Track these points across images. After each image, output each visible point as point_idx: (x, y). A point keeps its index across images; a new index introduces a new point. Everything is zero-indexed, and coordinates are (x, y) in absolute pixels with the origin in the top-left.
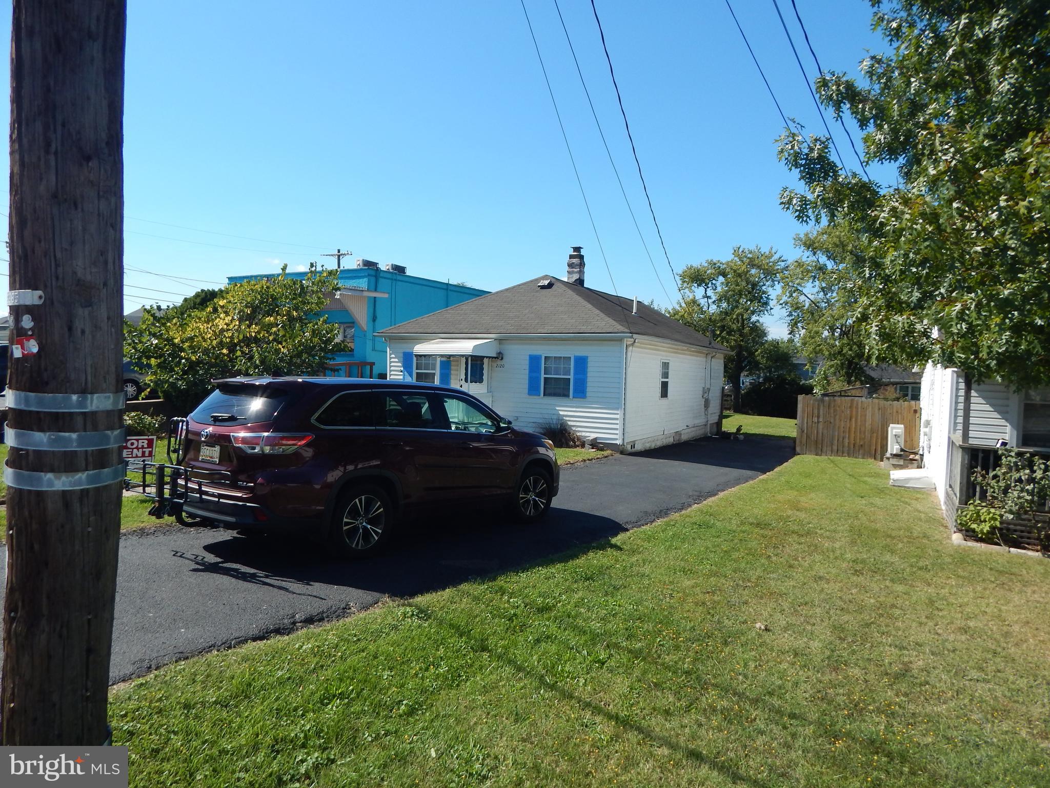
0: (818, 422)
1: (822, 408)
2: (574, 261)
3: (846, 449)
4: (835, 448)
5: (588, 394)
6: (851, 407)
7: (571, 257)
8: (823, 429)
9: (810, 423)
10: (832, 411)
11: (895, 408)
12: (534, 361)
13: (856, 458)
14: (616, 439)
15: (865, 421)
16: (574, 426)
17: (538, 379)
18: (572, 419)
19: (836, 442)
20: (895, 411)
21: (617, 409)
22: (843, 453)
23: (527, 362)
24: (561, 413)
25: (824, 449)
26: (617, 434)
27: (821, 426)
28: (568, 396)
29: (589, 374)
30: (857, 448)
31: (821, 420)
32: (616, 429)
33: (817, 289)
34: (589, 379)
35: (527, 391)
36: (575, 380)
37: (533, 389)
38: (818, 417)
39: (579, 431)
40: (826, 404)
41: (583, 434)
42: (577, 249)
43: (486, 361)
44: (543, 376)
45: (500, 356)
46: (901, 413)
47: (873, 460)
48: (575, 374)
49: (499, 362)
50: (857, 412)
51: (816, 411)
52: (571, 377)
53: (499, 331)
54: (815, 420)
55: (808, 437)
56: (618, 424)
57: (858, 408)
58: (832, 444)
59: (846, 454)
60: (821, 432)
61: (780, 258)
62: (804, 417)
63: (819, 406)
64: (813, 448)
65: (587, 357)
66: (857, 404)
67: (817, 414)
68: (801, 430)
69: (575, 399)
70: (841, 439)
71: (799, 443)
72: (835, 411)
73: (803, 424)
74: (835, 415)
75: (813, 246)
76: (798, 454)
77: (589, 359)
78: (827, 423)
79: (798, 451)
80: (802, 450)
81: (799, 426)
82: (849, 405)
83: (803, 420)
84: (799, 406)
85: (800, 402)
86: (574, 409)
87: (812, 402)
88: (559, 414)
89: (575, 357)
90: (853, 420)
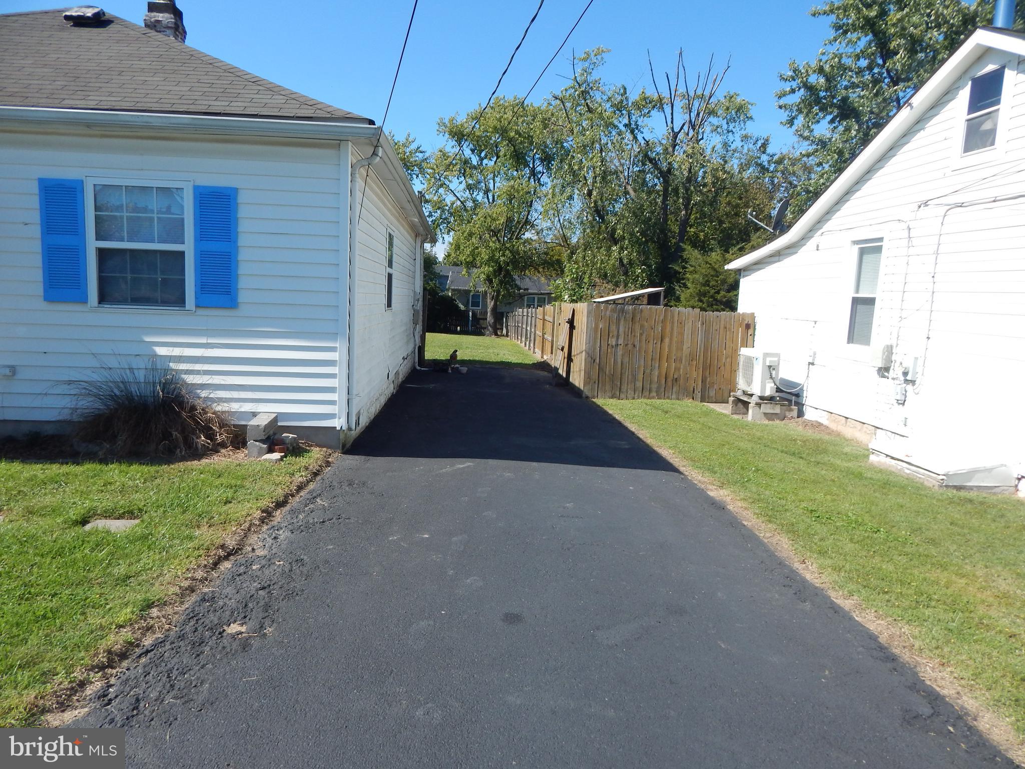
0: (617, 345)
1: (622, 323)
2: (161, 16)
3: (654, 386)
4: (639, 384)
5: (243, 297)
8: (623, 355)
9: (604, 347)
10: (637, 327)
11: (722, 323)
12: (61, 199)
13: (668, 398)
14: (332, 416)
15: (682, 342)
16: (203, 386)
17: (76, 255)
18: (198, 367)
19: (641, 376)
20: (722, 326)
21: (333, 336)
22: (650, 391)
23: (34, 202)
24: (161, 351)
25: (624, 388)
26: (332, 403)
27: (620, 352)
28: (180, 301)
29: (243, 240)
30: (670, 384)
31: (621, 341)
32: (332, 390)
33: (463, 186)
34: (244, 255)
35: (39, 289)
36: (203, 258)
37: (61, 280)
38: (617, 338)
39: (221, 400)
40: (630, 316)
41: (235, 407)
44: (92, 245)
46: (730, 330)
47: (691, 400)
48: (202, 235)
50: (672, 329)
51: (613, 328)
52: (188, 247)
54: (613, 341)
55: (601, 369)
56: (333, 376)
57: (673, 323)
58: (635, 379)
59: (654, 394)
60: (619, 361)
61: (418, 148)
62: (595, 339)
63: (618, 320)
64: (608, 387)
65: (235, 190)
66: (673, 317)
67: (615, 333)
68: (591, 359)
69: (201, 312)
70: (648, 371)
71: (588, 379)
72: (642, 327)
73: (595, 349)
74: (641, 335)
75: (459, 135)
76: (587, 397)
77: (242, 198)
78: (630, 347)
79: (587, 392)
80: (592, 389)
81: (587, 353)
82: (662, 317)
83: (595, 342)
84: (585, 319)
85: (589, 313)
86: (203, 340)
87: (608, 313)
88: (156, 355)
89: (196, 188)
90: (667, 340)
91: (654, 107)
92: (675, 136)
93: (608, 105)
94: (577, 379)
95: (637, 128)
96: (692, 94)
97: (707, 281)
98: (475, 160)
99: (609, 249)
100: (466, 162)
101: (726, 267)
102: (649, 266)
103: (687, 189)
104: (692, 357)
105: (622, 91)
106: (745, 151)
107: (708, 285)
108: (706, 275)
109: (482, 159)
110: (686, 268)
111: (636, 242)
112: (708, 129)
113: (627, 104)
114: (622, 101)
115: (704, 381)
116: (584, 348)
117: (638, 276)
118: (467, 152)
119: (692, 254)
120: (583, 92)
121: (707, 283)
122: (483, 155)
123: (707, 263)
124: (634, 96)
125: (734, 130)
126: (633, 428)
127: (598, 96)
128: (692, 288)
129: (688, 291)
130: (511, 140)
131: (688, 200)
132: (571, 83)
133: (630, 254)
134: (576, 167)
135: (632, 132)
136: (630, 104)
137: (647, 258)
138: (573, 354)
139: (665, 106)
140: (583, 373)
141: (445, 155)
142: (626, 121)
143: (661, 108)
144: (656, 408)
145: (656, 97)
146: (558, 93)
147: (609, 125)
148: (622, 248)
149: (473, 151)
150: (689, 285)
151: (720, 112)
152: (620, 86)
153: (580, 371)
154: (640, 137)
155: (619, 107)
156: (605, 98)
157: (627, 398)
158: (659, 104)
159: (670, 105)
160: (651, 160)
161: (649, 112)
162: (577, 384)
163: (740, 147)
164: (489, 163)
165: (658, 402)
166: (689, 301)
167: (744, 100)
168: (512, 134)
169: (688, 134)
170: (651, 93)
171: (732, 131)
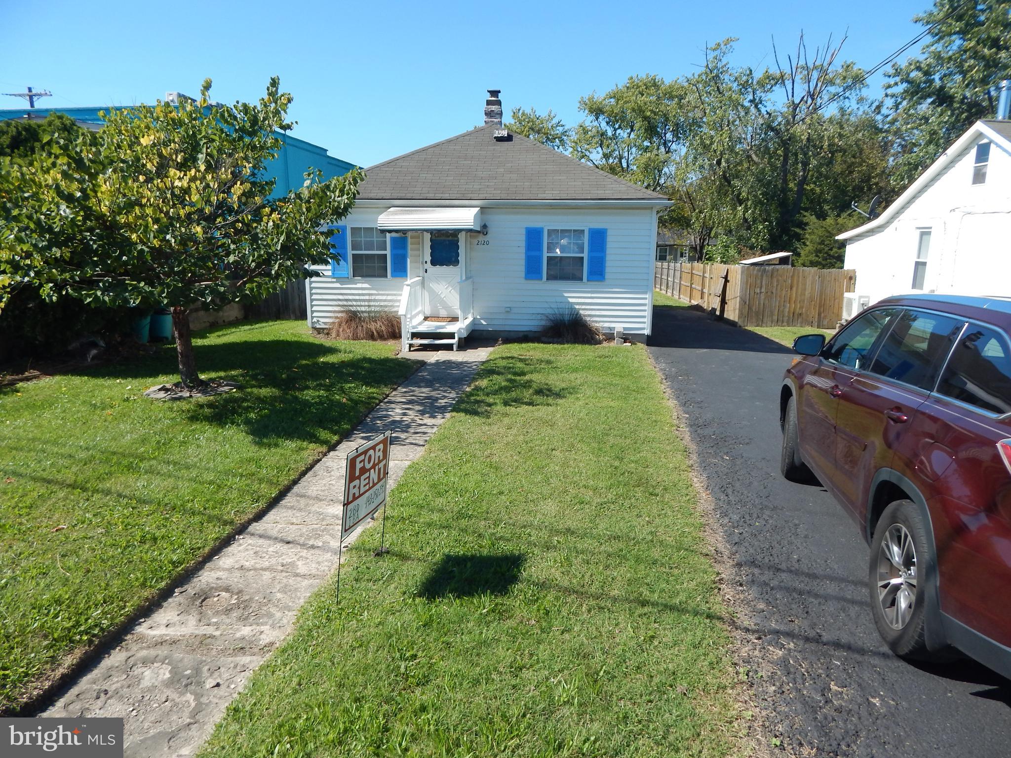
0: (761, 293)
1: (764, 278)
2: (494, 108)
3: (786, 319)
4: (775, 318)
5: (607, 276)
6: (793, 277)
7: (489, 103)
8: (765, 299)
9: (752, 293)
10: (775, 280)
11: (833, 276)
12: (533, 237)
13: (795, 326)
14: (644, 329)
15: (805, 290)
16: (589, 316)
17: (539, 259)
18: (583, 307)
19: (776, 312)
20: (833, 279)
21: (645, 292)
22: (783, 322)
23: (523, 238)
24: (571, 300)
25: (765, 320)
26: (644, 323)
27: (763, 297)
28: (581, 279)
29: (608, 251)
30: (796, 316)
31: (763, 290)
32: (644, 317)
33: (601, 155)
34: (608, 258)
35: (523, 274)
36: (591, 260)
37: (532, 270)
38: (761, 288)
39: (596, 322)
40: (770, 274)
41: (601, 325)
42: (495, 93)
43: (462, 237)
44: (545, 255)
45: (484, 230)
46: (838, 281)
48: (591, 250)
49: (481, 238)
50: (798, 281)
51: (759, 282)
52: (585, 255)
53: (481, 196)
54: (758, 291)
55: (750, 308)
56: (645, 311)
57: (799, 277)
58: (772, 314)
59: (785, 324)
60: (762, 303)
61: (559, 122)
62: (746, 288)
63: (762, 276)
64: (754, 320)
65: (607, 229)
66: (799, 273)
67: (759, 285)
68: (743, 302)
69: (589, 283)
70: (781, 309)
71: (741, 315)
72: (778, 281)
73: (746, 295)
74: (777, 285)
75: (597, 111)
76: (740, 326)
77: (609, 233)
78: (769, 294)
79: (740, 323)
80: (744, 321)
81: (741, 298)
82: (791, 274)
83: (746, 291)
84: (739, 277)
85: (742, 272)
86: (589, 295)
87: (755, 272)
88: (569, 302)
89: (590, 229)
90: (794, 289)
91: (776, 83)
92: (795, 106)
93: (735, 84)
94: (732, 314)
95: (761, 103)
96: (811, 65)
97: (822, 241)
98: (610, 133)
99: (734, 209)
100: (603, 134)
101: (837, 238)
102: (771, 222)
103: (805, 154)
104: (811, 299)
105: (748, 72)
106: (860, 113)
107: (824, 244)
108: (822, 236)
109: (615, 130)
110: (806, 230)
111: (758, 203)
112: (826, 98)
113: (752, 83)
114: (748, 81)
115: (819, 315)
116: (738, 295)
117: (760, 232)
118: (604, 125)
119: (810, 218)
120: (713, 77)
121: (822, 243)
122: (617, 126)
123: (822, 227)
124: (758, 75)
125: (850, 97)
126: (777, 340)
127: (726, 77)
128: (810, 247)
129: (807, 248)
130: (645, 118)
131: (805, 164)
132: (703, 70)
133: (753, 212)
134: (708, 142)
135: (756, 106)
136: (755, 83)
137: (769, 215)
138: (727, 298)
139: (787, 82)
140: (737, 311)
141: (585, 132)
142: (751, 97)
143: (783, 83)
144: (789, 331)
145: (778, 74)
146: (690, 76)
147: (736, 105)
148: (746, 210)
149: (608, 123)
150: (808, 243)
151: (838, 81)
152: (745, 67)
153: (735, 310)
154: (763, 110)
155: (745, 86)
156: (732, 79)
157: (767, 326)
158: (780, 80)
159: (791, 81)
160: (773, 129)
161: (772, 86)
162: (731, 318)
163: (855, 109)
164: (623, 134)
165: (789, 328)
166: (808, 256)
167: (860, 69)
168: (648, 114)
169: (806, 102)
170: (774, 71)
171: (848, 98)
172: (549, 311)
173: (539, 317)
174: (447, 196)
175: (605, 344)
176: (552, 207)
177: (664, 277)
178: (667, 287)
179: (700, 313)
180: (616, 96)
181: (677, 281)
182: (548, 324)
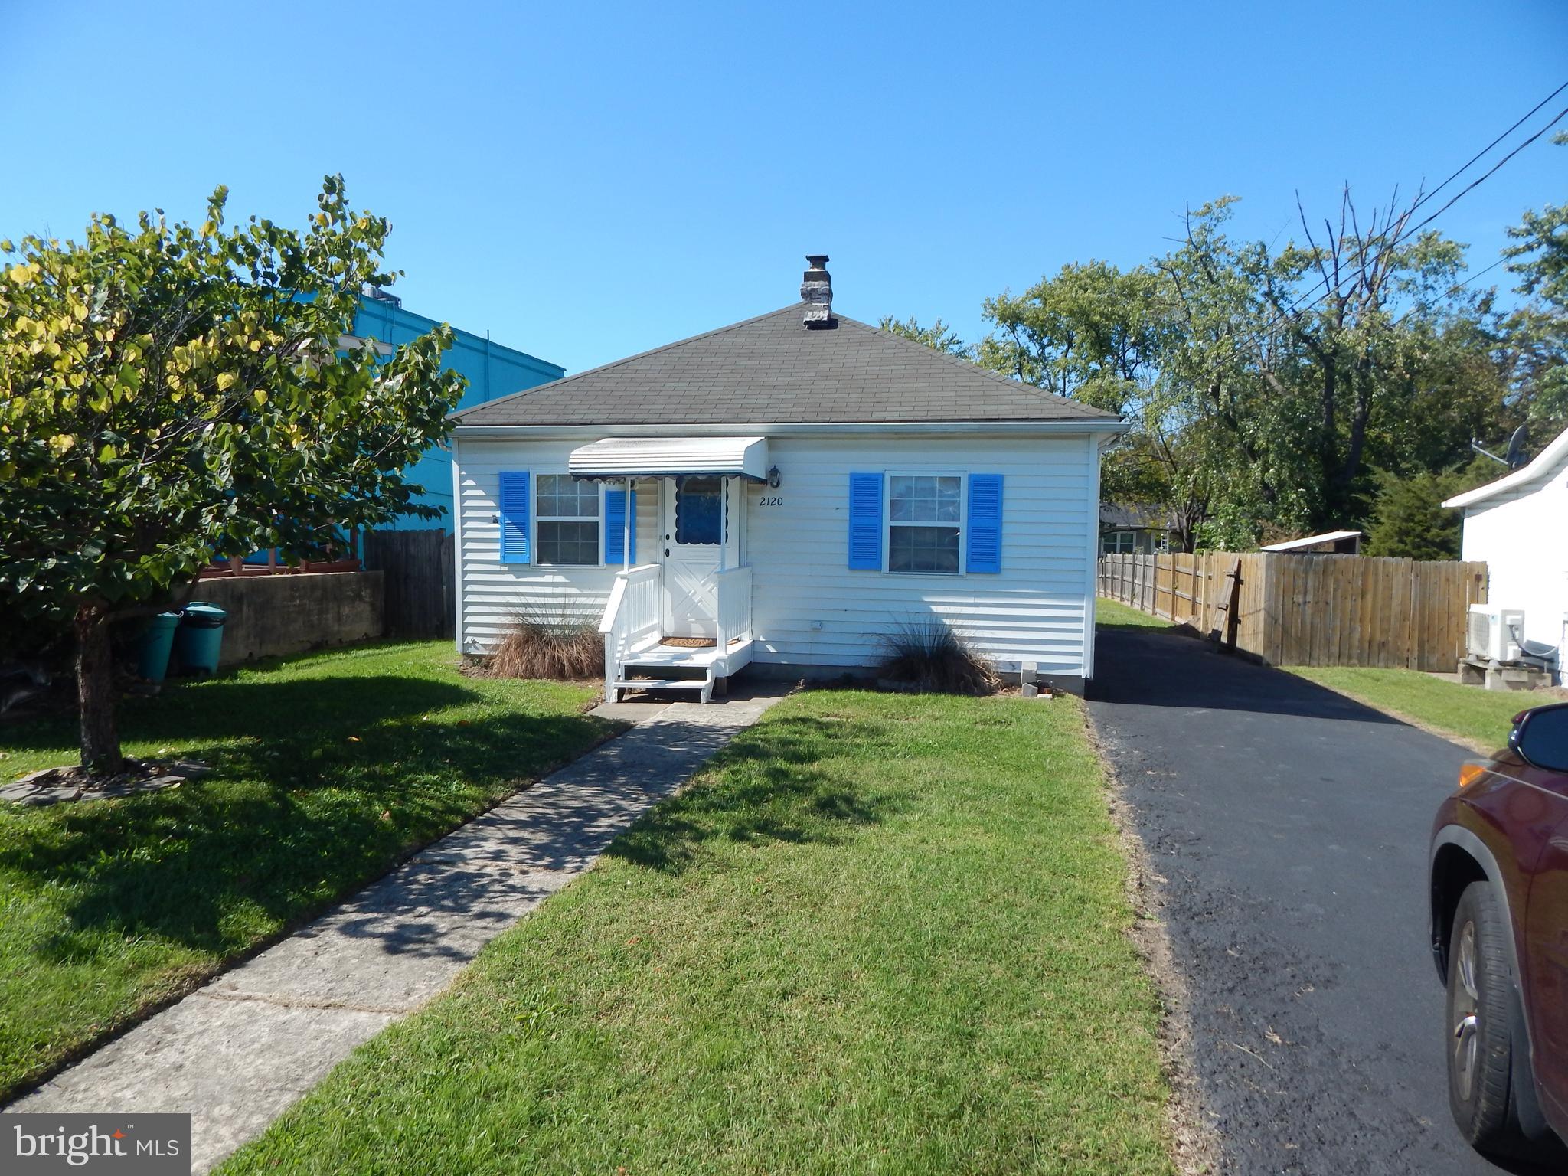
0: (1305, 603)
1: (1311, 576)
2: (816, 284)
3: (1356, 652)
4: (1335, 649)
5: (1005, 564)
6: (1365, 574)
7: (808, 277)
8: (1313, 615)
9: (1289, 603)
10: (1331, 580)
11: (1444, 574)
12: (865, 489)
13: (1374, 666)
14: (1078, 666)
15: (1390, 597)
16: (971, 639)
17: (876, 530)
18: (959, 622)
19: (1336, 640)
20: (1443, 579)
21: (1080, 596)
22: (1350, 657)
23: (845, 492)
24: (936, 609)
25: (1315, 654)
26: (1079, 654)
27: (1309, 611)
28: (954, 569)
29: (1007, 517)
30: (1375, 648)
31: (1310, 598)
32: (1078, 643)
34: (1007, 529)
35: (845, 560)
36: (974, 534)
37: (862, 554)
38: (1305, 594)
39: (984, 651)
40: (1320, 569)
41: (994, 657)
42: (819, 261)
43: (731, 492)
44: (887, 523)
45: (773, 477)
46: (1454, 582)
47: (1404, 669)
48: (973, 515)
49: (768, 493)
50: (1376, 582)
51: (1300, 583)
52: (962, 524)
53: (769, 417)
54: (1300, 599)
55: (1285, 631)
56: (1080, 631)
57: (1376, 575)
58: (1328, 641)
59: (1355, 661)
60: (1308, 621)
61: (953, 338)
62: (1277, 595)
63: (1306, 572)
64: (1294, 653)
65: (1002, 477)
66: (1376, 568)
67: (1302, 588)
68: (1272, 619)
69: (971, 577)
70: (1346, 633)
71: (1269, 643)
72: (1336, 581)
73: (1276, 607)
74: (1336, 590)
75: (1012, 318)
76: (1268, 665)
77: (1008, 482)
78: (1322, 605)
79: (1268, 658)
80: (1275, 655)
81: (1268, 612)
82: (1362, 569)
83: (1276, 601)
84: (1262, 573)
85: (1268, 566)
86: (971, 600)
87: (1293, 565)
88: (932, 613)
89: (970, 476)
90: (1369, 597)
91: (1308, 265)
92: (1342, 302)
93: (1237, 270)
94: (1251, 640)
95: (1283, 297)
96: (1364, 238)
97: (1410, 515)
98: (1034, 350)
99: (1244, 466)
100: (1023, 353)
101: (1444, 505)
102: (1309, 488)
103: (1364, 377)
104: (1404, 616)
105: (1259, 249)
106: (1455, 311)
107: (1413, 521)
108: (1409, 507)
109: (1043, 347)
110: (1377, 496)
111: (1285, 455)
112: (1393, 286)
113: (1266, 266)
114: (1259, 263)
115: (1421, 646)
116: (1262, 606)
117: (1292, 504)
118: (1024, 340)
119: (1381, 476)
120: (1201, 257)
121: (1410, 518)
122: (1045, 342)
123: (1409, 490)
124: (1276, 253)
125: (1435, 285)
126: (1345, 693)
127: (1222, 258)
128: (1387, 525)
129: (1382, 528)
130: (1093, 326)
131: (1366, 392)
132: (1184, 246)
133: (1278, 472)
134: (1196, 359)
135: (1275, 302)
136: (1271, 265)
137: (1306, 477)
138: (1240, 613)
139: (1324, 263)
140: (1261, 637)
141: (994, 349)
142: (1265, 288)
143: (1319, 266)
144: (1364, 676)
145: (1310, 251)
146: (1162, 257)
147: (1242, 299)
148: (1265, 469)
149: (1031, 337)
150: (1383, 520)
151: (1413, 262)
152: (1254, 242)
153: (1256, 633)
154: (1286, 307)
155: (1255, 271)
156: (1233, 260)
157: (1319, 665)
158: (1314, 260)
159: (1332, 261)
160: (1306, 339)
161: (1300, 271)
162: (1250, 649)
163: (1445, 307)
164: (1055, 353)
165: (1363, 670)
166: (1384, 542)
167: (1450, 242)
168: (1097, 318)
169: (1360, 296)
170: (1303, 246)
171: (1432, 287)
172: (895, 629)
173: (875, 640)
174: (707, 417)
175: (1001, 695)
176: (899, 435)
177: (1128, 578)
178: (1133, 595)
179: (1192, 639)
180: (1041, 294)
181: (1149, 584)
182: (892, 653)
